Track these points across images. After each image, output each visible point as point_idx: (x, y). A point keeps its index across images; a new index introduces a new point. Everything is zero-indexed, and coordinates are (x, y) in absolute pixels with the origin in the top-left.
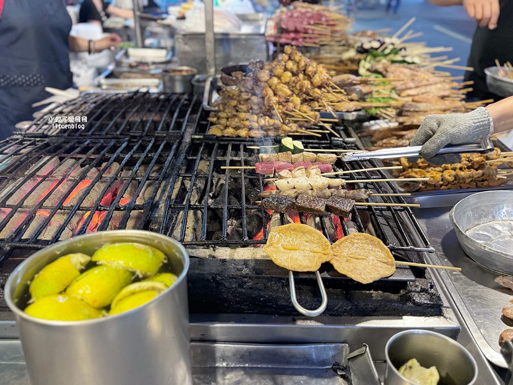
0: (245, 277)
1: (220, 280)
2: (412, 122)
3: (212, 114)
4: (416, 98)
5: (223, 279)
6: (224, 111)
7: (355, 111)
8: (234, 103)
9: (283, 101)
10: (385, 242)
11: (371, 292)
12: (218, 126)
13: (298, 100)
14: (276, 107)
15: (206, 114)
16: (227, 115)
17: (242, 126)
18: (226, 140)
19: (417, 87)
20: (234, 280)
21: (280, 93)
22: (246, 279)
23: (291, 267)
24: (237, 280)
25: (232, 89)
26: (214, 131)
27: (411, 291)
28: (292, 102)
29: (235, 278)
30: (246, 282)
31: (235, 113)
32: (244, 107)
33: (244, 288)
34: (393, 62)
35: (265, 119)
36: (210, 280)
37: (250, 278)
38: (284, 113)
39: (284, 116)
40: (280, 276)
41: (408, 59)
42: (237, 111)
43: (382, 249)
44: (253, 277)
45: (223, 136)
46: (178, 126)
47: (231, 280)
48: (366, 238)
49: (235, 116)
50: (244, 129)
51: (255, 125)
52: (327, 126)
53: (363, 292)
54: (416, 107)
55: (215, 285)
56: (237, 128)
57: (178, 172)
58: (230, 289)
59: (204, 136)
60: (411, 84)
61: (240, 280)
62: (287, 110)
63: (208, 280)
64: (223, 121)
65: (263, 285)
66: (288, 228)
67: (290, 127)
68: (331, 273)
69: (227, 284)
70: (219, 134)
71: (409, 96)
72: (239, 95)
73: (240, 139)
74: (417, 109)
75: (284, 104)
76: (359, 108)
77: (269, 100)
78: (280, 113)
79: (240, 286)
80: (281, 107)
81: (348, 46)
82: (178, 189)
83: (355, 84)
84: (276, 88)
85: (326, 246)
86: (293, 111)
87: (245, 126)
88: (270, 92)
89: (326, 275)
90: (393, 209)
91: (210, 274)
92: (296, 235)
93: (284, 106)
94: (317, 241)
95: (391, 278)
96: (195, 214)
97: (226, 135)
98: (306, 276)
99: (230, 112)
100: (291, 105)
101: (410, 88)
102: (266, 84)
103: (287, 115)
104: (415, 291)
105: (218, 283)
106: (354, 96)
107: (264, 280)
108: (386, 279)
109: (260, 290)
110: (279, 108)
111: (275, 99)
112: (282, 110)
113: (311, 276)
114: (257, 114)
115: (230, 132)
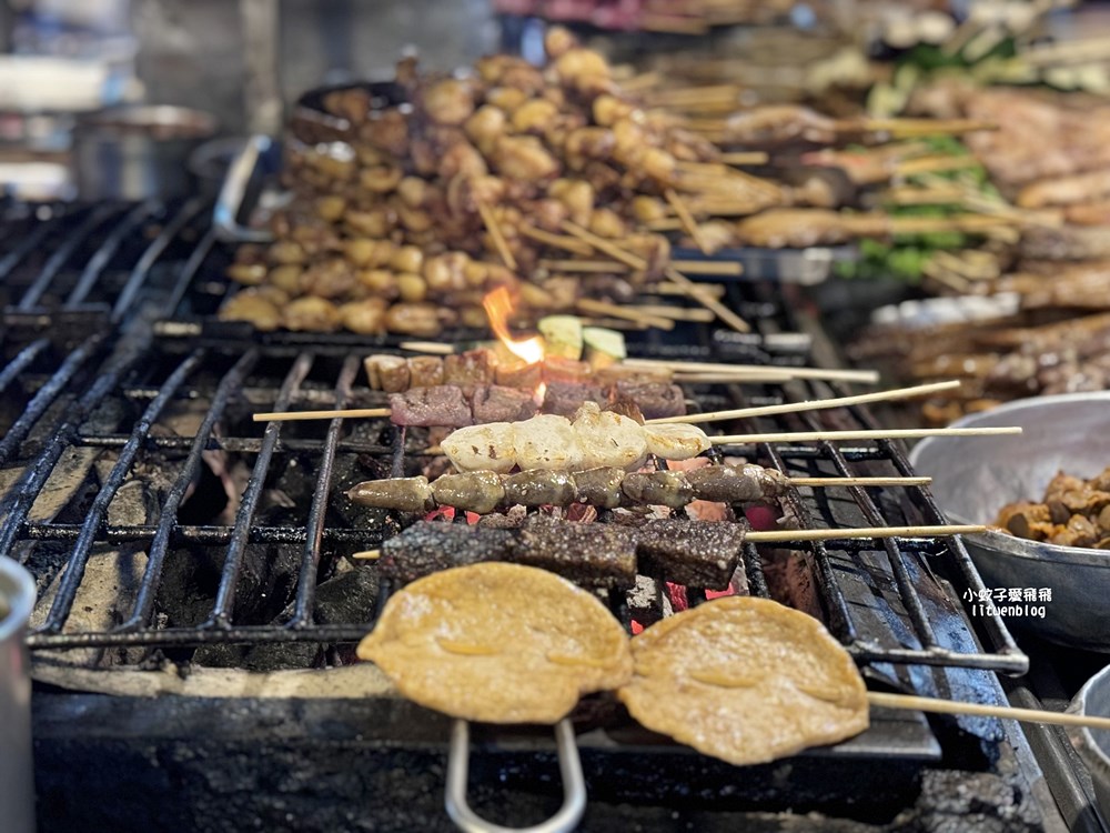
0: (287, 749)
1: (188, 760)
2: (1054, 295)
3: (246, 252)
4: (1078, 213)
5: (198, 757)
6: (290, 238)
7: (822, 243)
8: (333, 207)
9: (524, 197)
10: (840, 632)
11: (782, 816)
12: (268, 292)
13: (582, 194)
14: (491, 217)
15: (225, 252)
16: (303, 249)
17: (360, 291)
18: (293, 344)
19: (1081, 171)
20: (243, 759)
21: (512, 167)
22: (289, 758)
23: (463, 704)
24: (254, 761)
25: (326, 157)
26: (249, 309)
27: (933, 810)
28: (559, 198)
29: (248, 754)
30: (286, 771)
31: (332, 242)
32: (369, 221)
33: (282, 795)
34: (996, 84)
35: (449, 264)
36: (147, 761)
37: (306, 754)
38: (527, 241)
39: (528, 255)
40: (423, 745)
41: (1062, 77)
42: (343, 236)
43: (823, 655)
44: (316, 749)
45: (283, 330)
46: (106, 291)
47: (231, 761)
48: (766, 618)
49: (335, 254)
50: (368, 304)
51: (414, 285)
52: (702, 292)
53: (750, 815)
54: (1075, 242)
55: (165, 781)
56: (339, 298)
57: (77, 427)
58: (228, 796)
59: (205, 326)
60: (1058, 161)
61: (266, 761)
62: (538, 226)
63: (140, 763)
64: (288, 277)
65: (354, 779)
66: (471, 578)
67: (551, 292)
68: (617, 734)
69: (215, 779)
70: (264, 319)
71: (1049, 205)
72: (355, 180)
73: (350, 339)
74: (1078, 251)
75: (528, 206)
76: (836, 236)
77: (466, 187)
78: (507, 239)
79: (267, 785)
80: (512, 214)
81: (838, 40)
82: (70, 490)
83: (818, 146)
84: (497, 149)
85: (609, 642)
86: (564, 233)
87: (371, 291)
88: (472, 163)
89: (600, 739)
90: (898, 543)
91: (147, 740)
92: (499, 607)
93: (524, 213)
94: (576, 627)
95: (844, 749)
96: (125, 565)
97: (293, 324)
98: (522, 745)
99: (313, 240)
100: (554, 211)
101: (1056, 176)
102: (457, 135)
103: (543, 251)
104: (948, 812)
105: (178, 772)
106: (816, 188)
107: (359, 762)
108: (824, 753)
109: (345, 799)
110: (504, 221)
111: (486, 187)
112: (516, 225)
113: (542, 745)
114: (422, 247)
115: (311, 310)
